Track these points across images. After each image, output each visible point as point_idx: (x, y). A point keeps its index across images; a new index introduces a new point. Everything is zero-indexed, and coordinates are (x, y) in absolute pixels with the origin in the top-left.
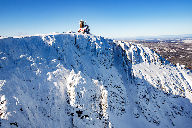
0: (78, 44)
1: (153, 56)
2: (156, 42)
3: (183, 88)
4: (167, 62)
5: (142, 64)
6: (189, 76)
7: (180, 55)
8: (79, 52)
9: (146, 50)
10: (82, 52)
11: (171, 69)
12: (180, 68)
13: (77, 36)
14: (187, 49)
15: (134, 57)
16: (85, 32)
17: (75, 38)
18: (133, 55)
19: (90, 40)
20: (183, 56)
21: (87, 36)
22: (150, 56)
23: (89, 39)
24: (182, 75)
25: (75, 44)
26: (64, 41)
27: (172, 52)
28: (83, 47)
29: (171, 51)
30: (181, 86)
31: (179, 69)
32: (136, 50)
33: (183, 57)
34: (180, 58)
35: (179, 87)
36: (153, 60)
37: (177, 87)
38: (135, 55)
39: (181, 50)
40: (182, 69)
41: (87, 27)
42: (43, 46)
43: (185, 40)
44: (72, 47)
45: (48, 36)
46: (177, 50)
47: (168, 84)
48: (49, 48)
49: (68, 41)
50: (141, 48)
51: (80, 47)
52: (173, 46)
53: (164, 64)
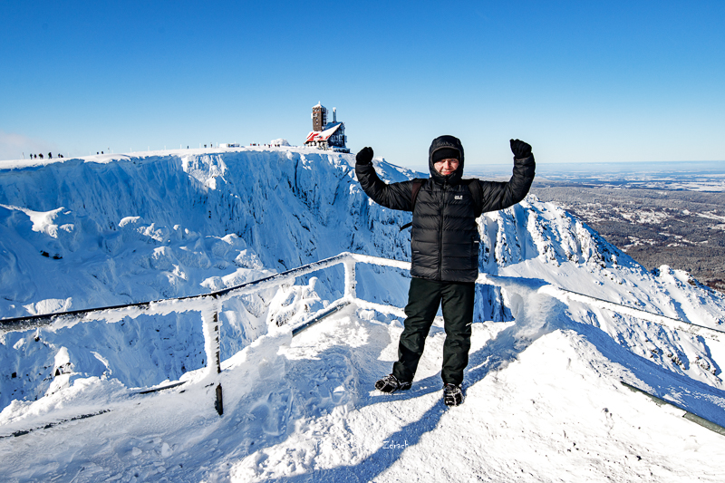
0: (304, 187)
1: (574, 236)
2: (587, 186)
3: (682, 356)
4: (626, 261)
5: (531, 264)
6: (705, 313)
7: (676, 237)
8: (308, 214)
9: (546, 215)
10: (317, 215)
11: (639, 283)
12: (674, 282)
13: (303, 158)
14: (701, 215)
15: (504, 236)
16: (330, 146)
17: (296, 166)
18: (501, 228)
19: (347, 172)
20: (685, 241)
21: (336, 161)
22: (562, 237)
23: (344, 170)
24: (678, 306)
25: (293, 185)
26: (256, 175)
27: (644, 224)
28: (323, 196)
29: (642, 221)
30: (675, 348)
31: (668, 287)
32: (514, 214)
33: (685, 243)
34: (676, 245)
35: (670, 353)
36: (575, 249)
37: (661, 352)
38: (506, 231)
39: (677, 217)
40: (680, 285)
41: (338, 126)
42: (184, 190)
43: (694, 179)
44: (283, 195)
45: (202, 156)
46: (662, 215)
47: (627, 340)
48: (202, 199)
49: (270, 177)
50: (530, 207)
51: (310, 197)
52: (647, 201)
53: (615, 266)
